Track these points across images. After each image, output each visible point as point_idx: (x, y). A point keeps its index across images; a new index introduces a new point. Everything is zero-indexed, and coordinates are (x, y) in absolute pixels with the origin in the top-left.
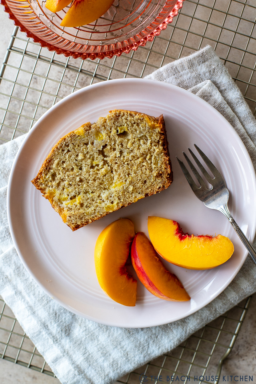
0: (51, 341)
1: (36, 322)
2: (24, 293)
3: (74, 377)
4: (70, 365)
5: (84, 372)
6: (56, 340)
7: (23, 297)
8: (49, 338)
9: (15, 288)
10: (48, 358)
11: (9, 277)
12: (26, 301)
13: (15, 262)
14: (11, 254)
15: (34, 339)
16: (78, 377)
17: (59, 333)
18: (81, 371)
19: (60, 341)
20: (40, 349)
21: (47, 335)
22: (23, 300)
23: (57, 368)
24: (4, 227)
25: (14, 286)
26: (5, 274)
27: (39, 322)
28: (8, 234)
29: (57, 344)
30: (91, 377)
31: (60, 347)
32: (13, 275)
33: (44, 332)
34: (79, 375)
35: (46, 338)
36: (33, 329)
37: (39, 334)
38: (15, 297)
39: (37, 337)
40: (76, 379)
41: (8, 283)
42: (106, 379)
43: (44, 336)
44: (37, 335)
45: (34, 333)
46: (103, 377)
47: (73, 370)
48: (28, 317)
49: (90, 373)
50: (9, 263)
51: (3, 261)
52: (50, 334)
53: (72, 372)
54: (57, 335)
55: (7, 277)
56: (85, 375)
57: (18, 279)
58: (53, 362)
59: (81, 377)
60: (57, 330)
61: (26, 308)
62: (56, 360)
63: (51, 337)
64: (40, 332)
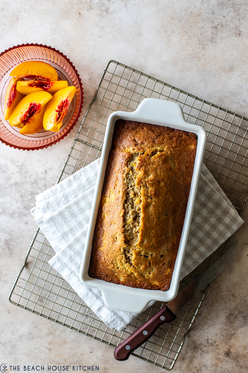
0: (95, 298)
1: (84, 288)
2: (76, 272)
3: (111, 318)
4: (108, 311)
5: (117, 313)
6: (98, 297)
7: (76, 274)
8: (94, 297)
9: (70, 269)
10: (94, 309)
11: (66, 263)
12: (77, 276)
13: (69, 254)
14: (66, 249)
15: (85, 299)
16: (114, 317)
17: (99, 292)
18: (115, 314)
19: (100, 297)
20: (88, 305)
21: (92, 295)
22: (75, 276)
23: (100, 314)
24: (60, 234)
25: (70, 268)
26: (63, 262)
27: (87, 288)
28: (63, 238)
29: (99, 300)
30: (121, 316)
31: (100, 301)
32: (68, 262)
33: (90, 294)
34: (114, 315)
35: (92, 297)
36: (83, 292)
37: (87, 295)
38: (71, 275)
39: (86, 297)
40: (113, 318)
41: (66, 267)
42: (131, 316)
43: (90, 296)
44: (86, 296)
45: (84, 295)
46: (129, 315)
47: (110, 313)
48: (79, 286)
49: (120, 313)
50: (65, 255)
51: (62, 254)
52: (94, 294)
53: (110, 315)
54: (98, 294)
55: (65, 264)
56: (118, 315)
57: (72, 264)
58: (98, 311)
59: (115, 316)
60: (98, 291)
61: (78, 280)
62: (99, 310)
63: (95, 295)
64: (88, 294)
